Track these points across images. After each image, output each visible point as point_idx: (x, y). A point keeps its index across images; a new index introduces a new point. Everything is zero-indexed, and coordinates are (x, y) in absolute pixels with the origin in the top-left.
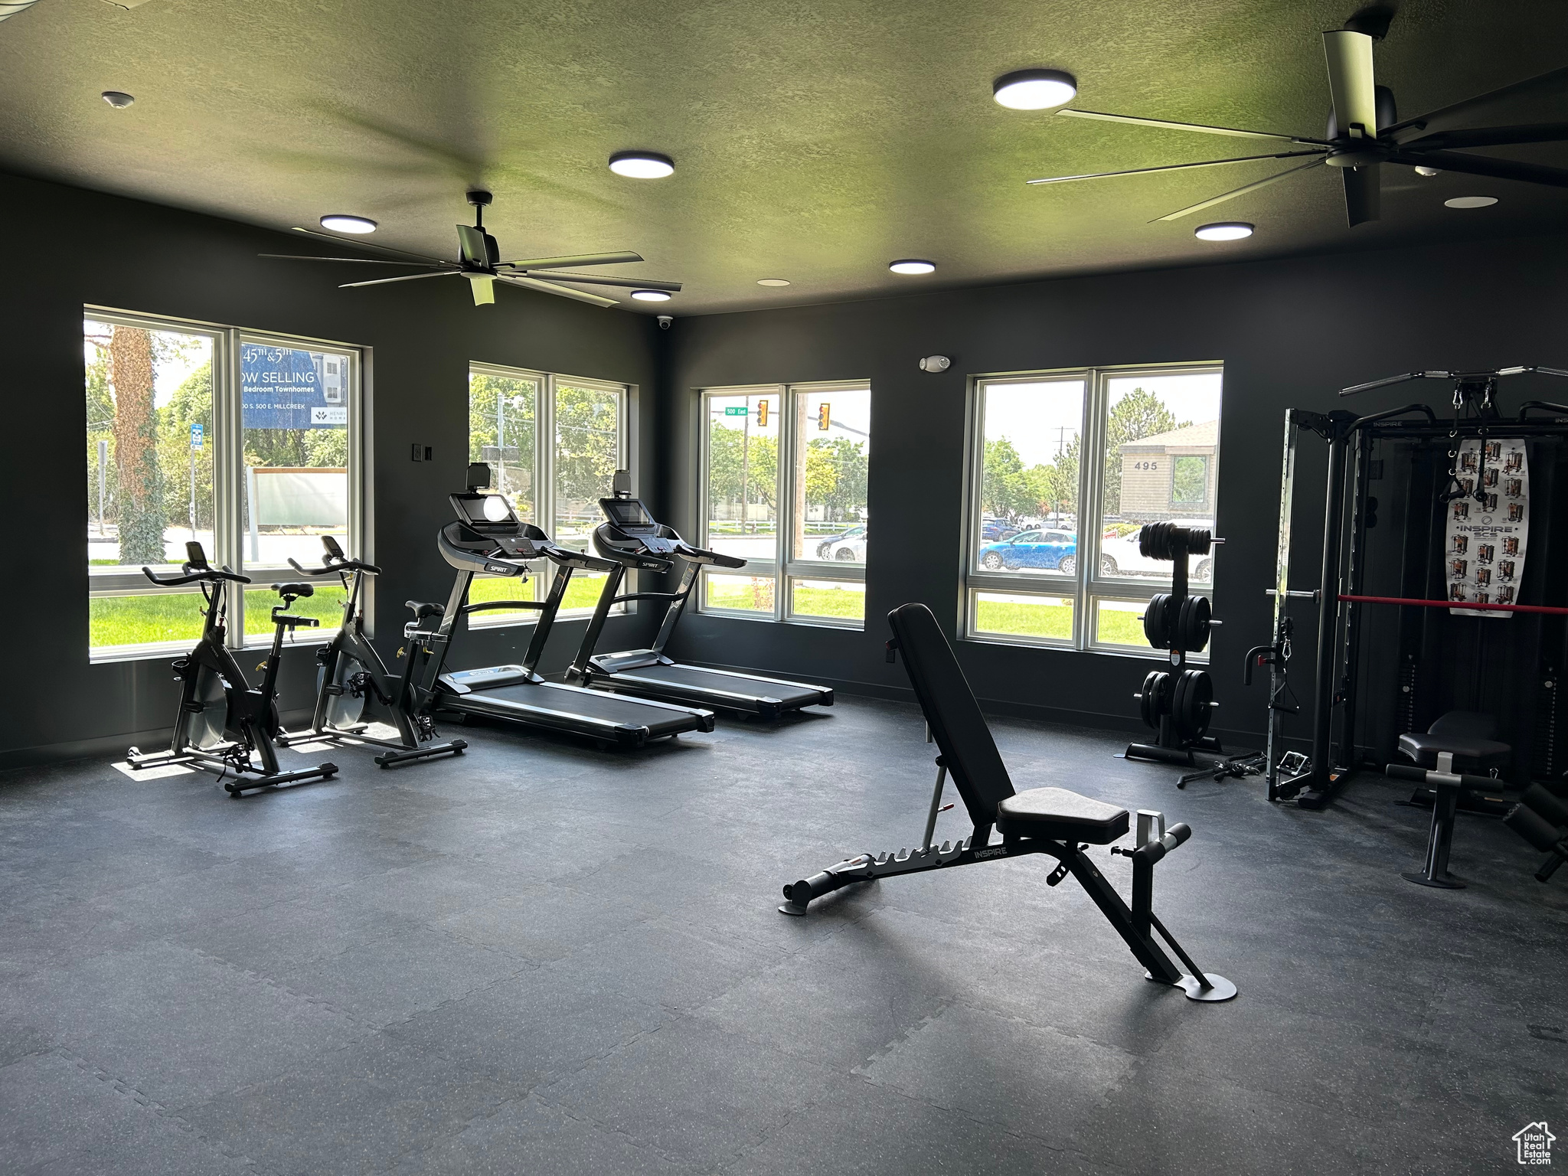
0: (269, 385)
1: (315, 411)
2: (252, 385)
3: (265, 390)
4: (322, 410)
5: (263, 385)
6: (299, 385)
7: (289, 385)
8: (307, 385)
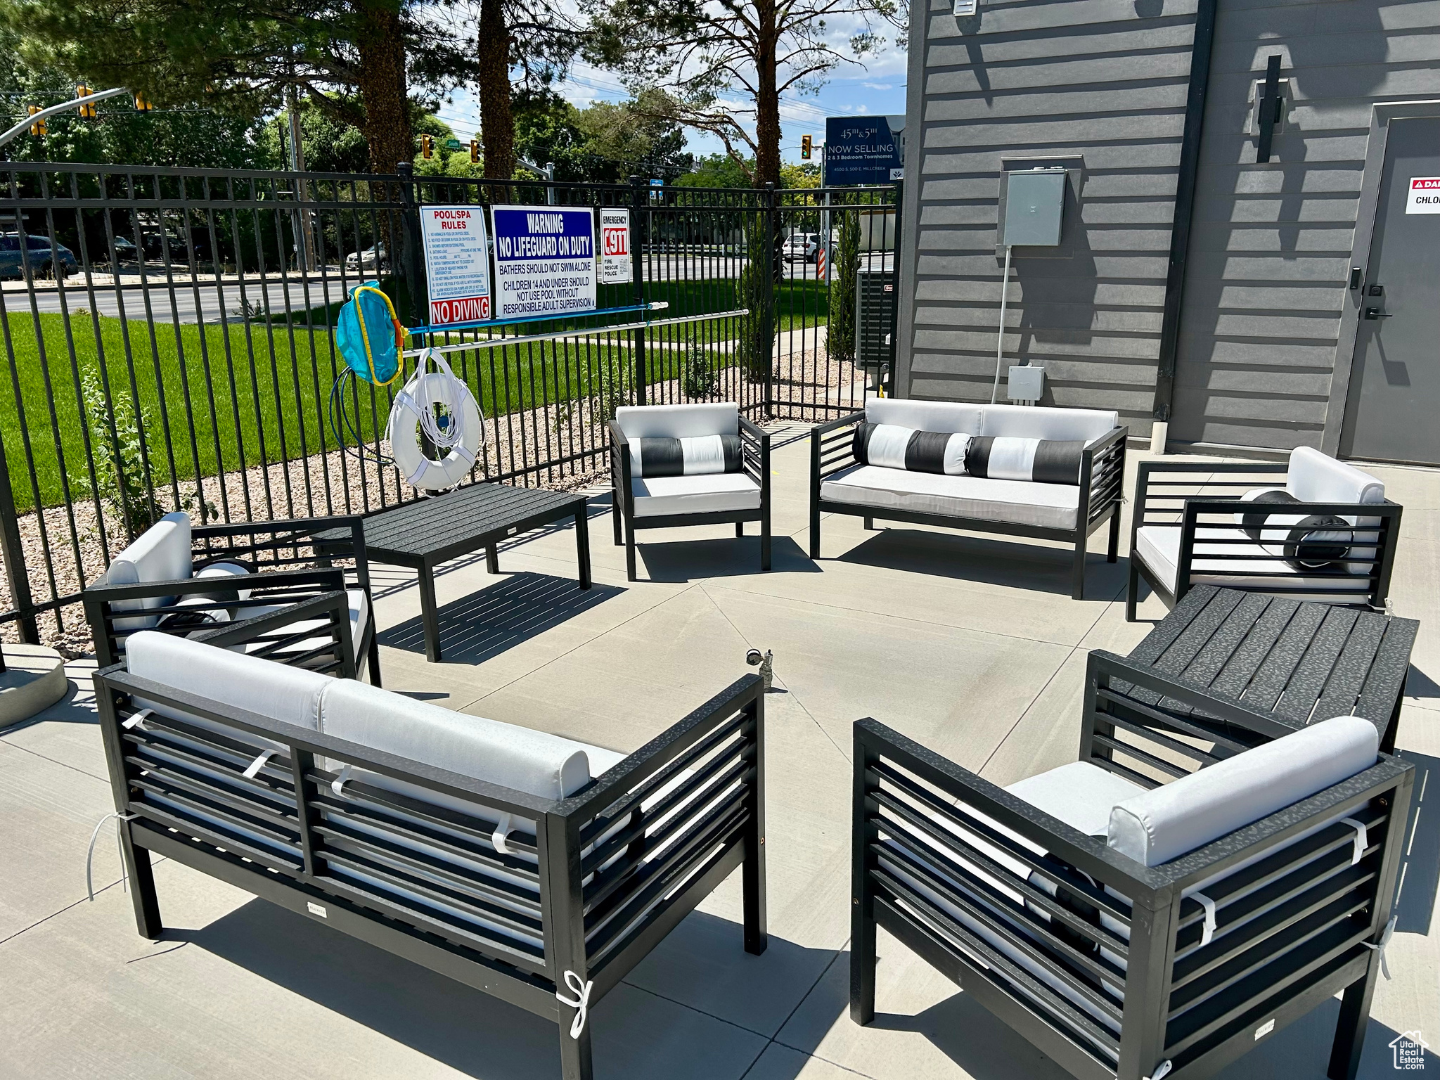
0: (860, 154)
1: (893, 171)
2: (847, 154)
3: (856, 157)
4: (897, 170)
5: (855, 154)
6: (882, 153)
7: (874, 154)
8: (887, 153)
